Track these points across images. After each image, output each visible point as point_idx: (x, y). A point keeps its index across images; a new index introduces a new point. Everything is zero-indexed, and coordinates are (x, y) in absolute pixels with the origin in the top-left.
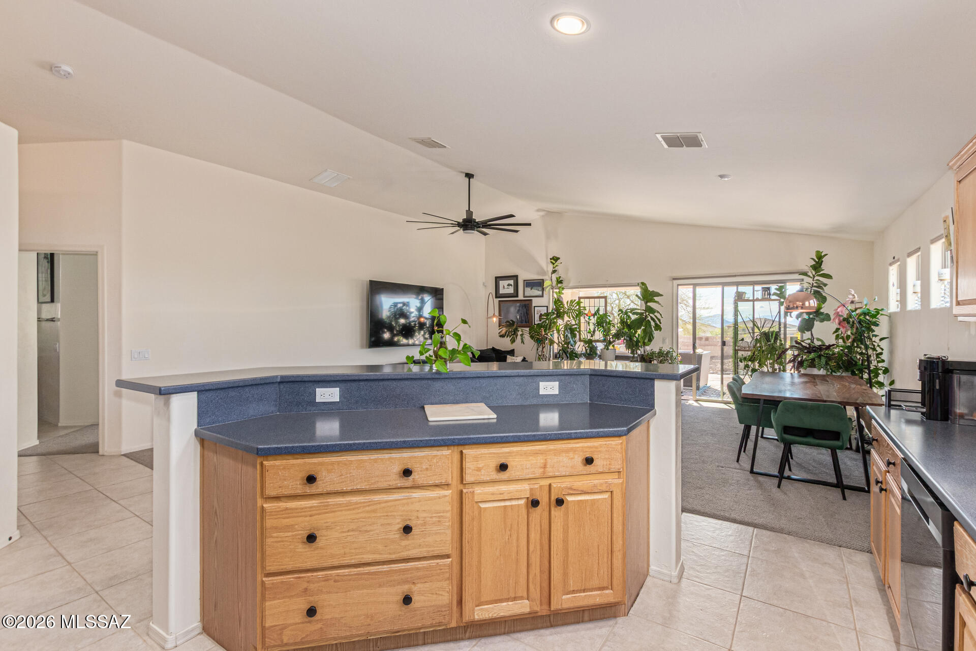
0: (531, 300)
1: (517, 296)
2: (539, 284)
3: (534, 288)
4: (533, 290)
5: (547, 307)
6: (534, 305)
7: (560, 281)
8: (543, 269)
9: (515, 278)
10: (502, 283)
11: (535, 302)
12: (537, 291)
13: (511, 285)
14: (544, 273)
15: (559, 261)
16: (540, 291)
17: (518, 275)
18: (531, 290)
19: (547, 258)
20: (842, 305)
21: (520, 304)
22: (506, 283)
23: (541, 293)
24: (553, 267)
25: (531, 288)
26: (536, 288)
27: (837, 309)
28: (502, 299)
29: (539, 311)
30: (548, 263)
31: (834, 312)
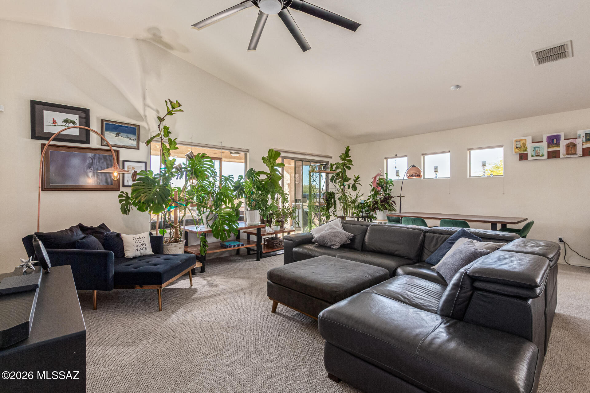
0: (118, 151)
1: (88, 141)
3: (121, 134)
4: (120, 137)
5: (145, 163)
6: (121, 159)
7: (167, 132)
8: (135, 110)
9: (84, 114)
11: (124, 154)
12: (127, 139)
13: (74, 123)
14: (144, 118)
16: (132, 140)
17: (89, 110)
18: (116, 136)
19: (144, 98)
20: (376, 176)
21: (93, 155)
22: (60, 117)
23: (134, 143)
24: (168, 114)
25: (116, 133)
26: (126, 134)
27: (375, 178)
28: (52, 143)
29: (131, 167)
30: (145, 105)
31: (373, 180)
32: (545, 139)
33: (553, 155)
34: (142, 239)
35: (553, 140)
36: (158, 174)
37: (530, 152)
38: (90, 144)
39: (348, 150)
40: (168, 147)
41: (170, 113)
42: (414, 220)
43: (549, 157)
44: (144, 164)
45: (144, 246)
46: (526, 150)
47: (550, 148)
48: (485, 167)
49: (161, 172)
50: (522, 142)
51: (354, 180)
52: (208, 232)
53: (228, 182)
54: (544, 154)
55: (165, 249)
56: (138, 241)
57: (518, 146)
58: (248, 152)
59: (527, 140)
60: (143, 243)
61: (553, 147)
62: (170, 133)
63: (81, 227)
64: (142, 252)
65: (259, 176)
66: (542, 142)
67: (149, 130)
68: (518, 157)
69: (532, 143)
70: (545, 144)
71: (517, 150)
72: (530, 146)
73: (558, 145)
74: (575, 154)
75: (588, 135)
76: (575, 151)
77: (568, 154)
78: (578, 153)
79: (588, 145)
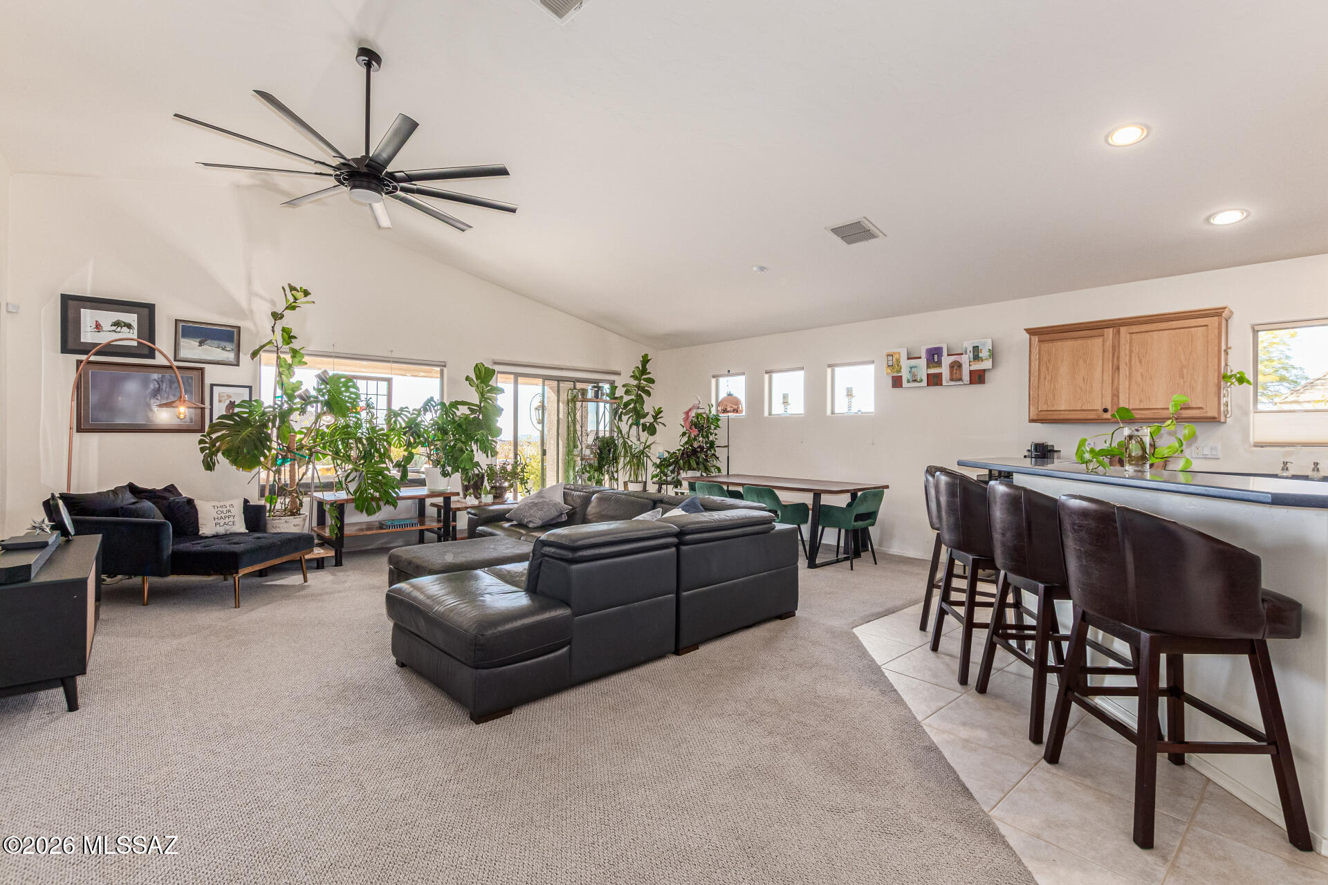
0: (202, 370)
1: (151, 354)
2: (228, 336)
3: (209, 342)
4: (205, 347)
5: (250, 388)
6: (208, 381)
7: (289, 336)
8: (234, 302)
9: (147, 312)
10: (88, 317)
11: (213, 374)
12: (219, 350)
13: (129, 326)
14: (248, 314)
15: (309, 298)
16: (227, 350)
17: (154, 305)
18: (200, 345)
19: (249, 282)
20: (690, 410)
21: (160, 376)
22: (107, 317)
23: (231, 356)
24: (287, 308)
25: (199, 340)
26: (216, 342)
27: (687, 413)
28: (93, 358)
29: (225, 395)
30: (251, 294)
31: (683, 416)
32: (924, 355)
33: (935, 380)
34: (228, 508)
35: (933, 355)
36: (269, 407)
37: (905, 375)
38: (154, 358)
39: (645, 360)
40: (290, 361)
41: (291, 307)
42: (710, 488)
43: (929, 384)
44: (248, 389)
45: (231, 519)
46: (899, 371)
47: (930, 368)
48: (850, 397)
49: (275, 404)
50: (896, 356)
51: (653, 416)
52: (347, 501)
53: (399, 418)
54: (923, 378)
55: (269, 526)
56: (222, 512)
57: (890, 363)
58: (445, 366)
59: (901, 354)
60: (230, 514)
61: (934, 367)
62: (295, 337)
63: (132, 488)
64: (228, 527)
65: (458, 410)
66: (920, 358)
67: (258, 332)
68: (890, 382)
69: (908, 359)
70: (923, 362)
71: (889, 371)
72: (905, 364)
73: (939, 364)
74: (960, 379)
75: (976, 349)
76: (961, 375)
77: (952, 380)
78: (963, 378)
79: (977, 366)
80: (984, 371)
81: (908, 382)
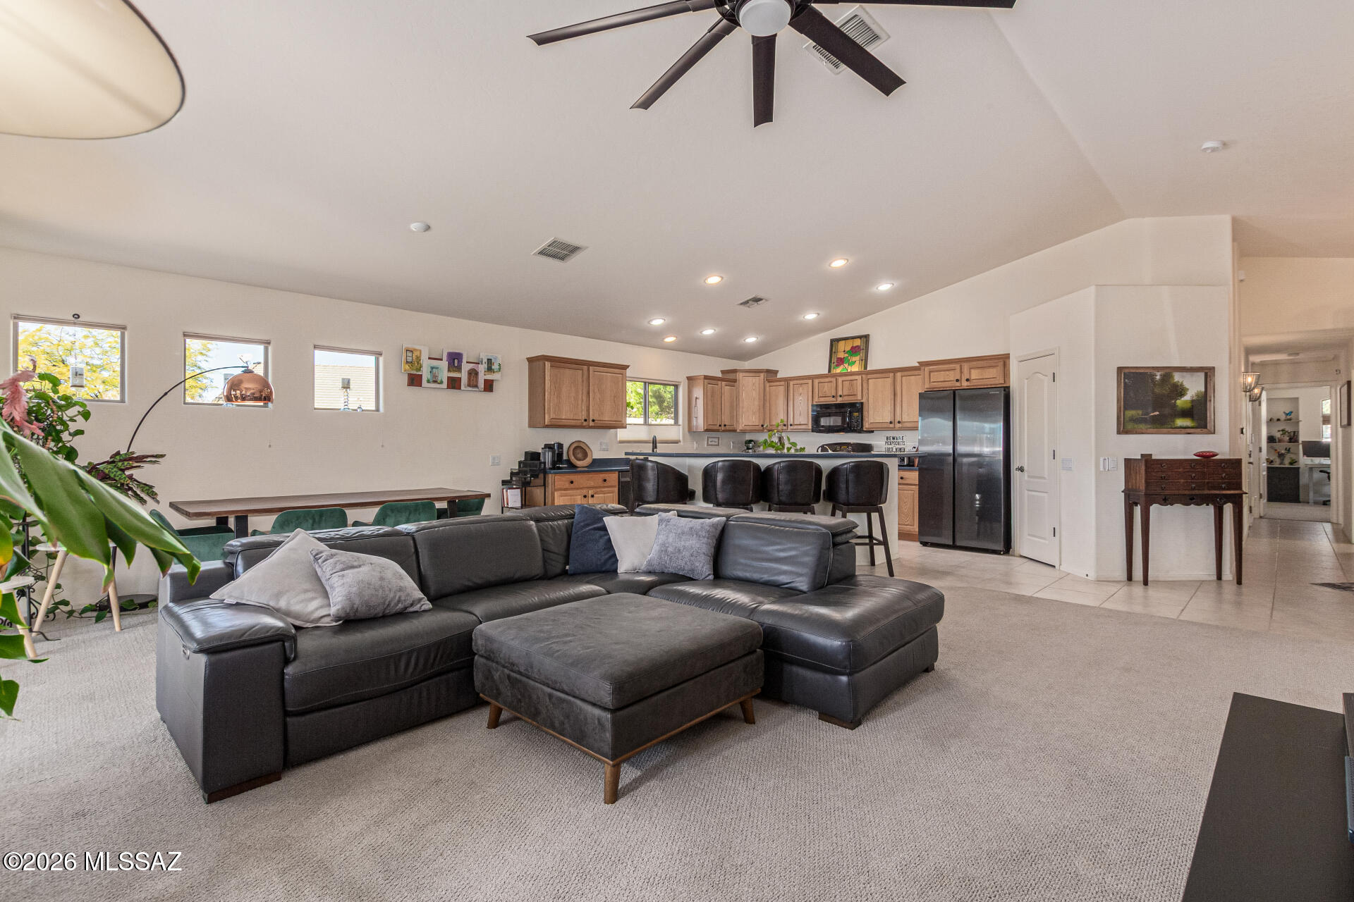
32: (445, 358)
33: (454, 384)
35: (454, 359)
37: (426, 375)
43: (448, 387)
46: (419, 370)
47: (451, 371)
48: (348, 390)
50: (416, 353)
57: (410, 359)
59: (422, 352)
61: (454, 371)
68: (406, 378)
69: (429, 358)
70: (444, 364)
71: (407, 367)
72: (426, 364)
73: (459, 369)
74: (476, 386)
75: (489, 361)
76: (477, 381)
77: (469, 385)
78: (479, 385)
79: (489, 377)
80: (492, 381)
81: (428, 381)
